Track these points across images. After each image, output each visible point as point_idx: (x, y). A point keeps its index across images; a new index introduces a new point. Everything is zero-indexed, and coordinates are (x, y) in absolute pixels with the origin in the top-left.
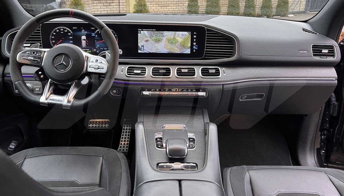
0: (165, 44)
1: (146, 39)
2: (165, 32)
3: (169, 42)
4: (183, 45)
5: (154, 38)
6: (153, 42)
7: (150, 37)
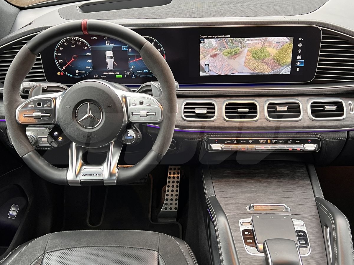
0: (246, 60)
1: (214, 52)
2: (246, 39)
3: (253, 57)
4: (278, 61)
5: (227, 50)
6: (225, 58)
7: (220, 49)
